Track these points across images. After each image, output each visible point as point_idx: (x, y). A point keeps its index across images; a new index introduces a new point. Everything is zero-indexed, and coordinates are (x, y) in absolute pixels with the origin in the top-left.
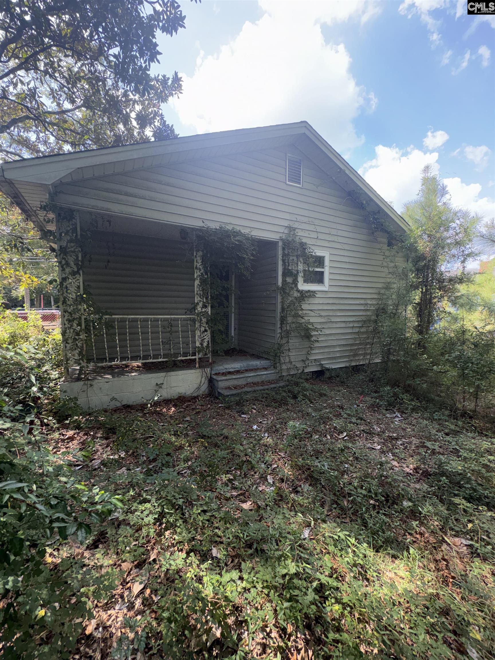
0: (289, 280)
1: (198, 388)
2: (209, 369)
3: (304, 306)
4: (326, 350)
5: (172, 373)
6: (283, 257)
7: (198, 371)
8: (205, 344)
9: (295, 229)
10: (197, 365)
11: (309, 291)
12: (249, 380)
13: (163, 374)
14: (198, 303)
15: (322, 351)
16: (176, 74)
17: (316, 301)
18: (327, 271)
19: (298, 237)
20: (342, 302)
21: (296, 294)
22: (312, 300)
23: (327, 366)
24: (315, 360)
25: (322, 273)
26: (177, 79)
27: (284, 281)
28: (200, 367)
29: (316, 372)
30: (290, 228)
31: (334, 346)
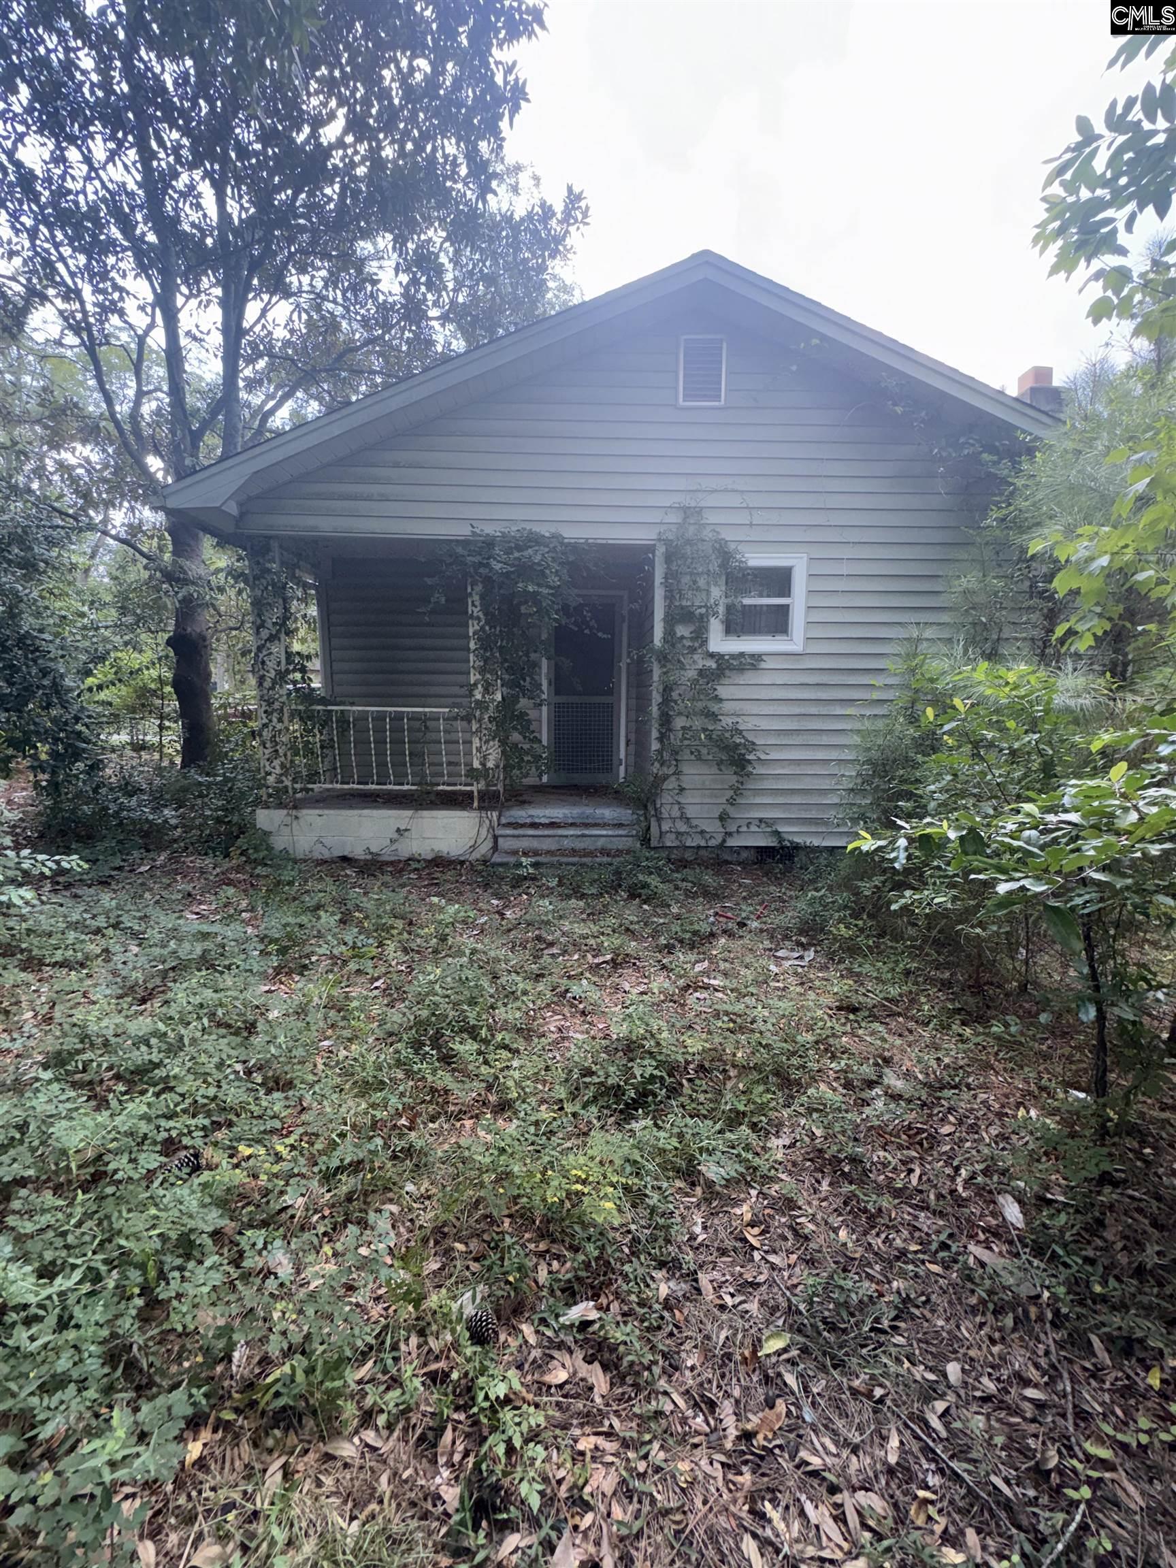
0: (682, 630)
1: (474, 847)
2: (495, 814)
3: (722, 691)
4: (797, 800)
5: (425, 813)
6: (666, 578)
7: (475, 814)
8: (490, 764)
9: (699, 511)
10: (476, 804)
11: (742, 654)
12: (566, 843)
13: (409, 813)
14: (475, 684)
15: (781, 800)
16: (570, 189)
17: (766, 679)
18: (798, 601)
19: (709, 528)
20: (852, 680)
21: (702, 663)
22: (750, 677)
23: (798, 840)
24: (761, 820)
25: (784, 610)
26: (573, 198)
27: (669, 633)
28: (480, 808)
29: (760, 850)
30: (686, 510)
31: (823, 792)
